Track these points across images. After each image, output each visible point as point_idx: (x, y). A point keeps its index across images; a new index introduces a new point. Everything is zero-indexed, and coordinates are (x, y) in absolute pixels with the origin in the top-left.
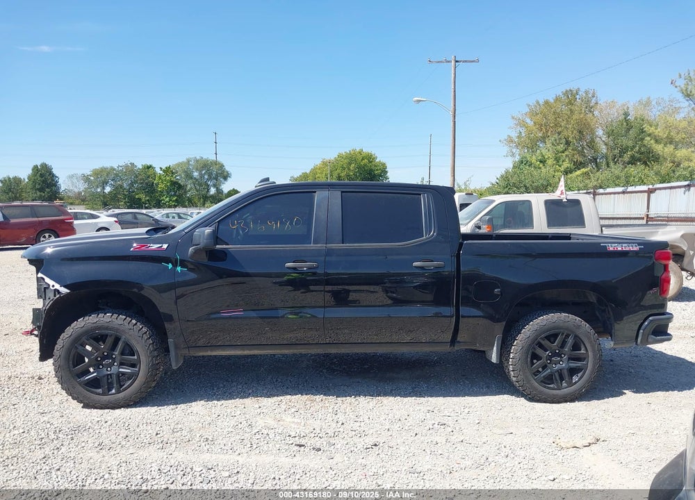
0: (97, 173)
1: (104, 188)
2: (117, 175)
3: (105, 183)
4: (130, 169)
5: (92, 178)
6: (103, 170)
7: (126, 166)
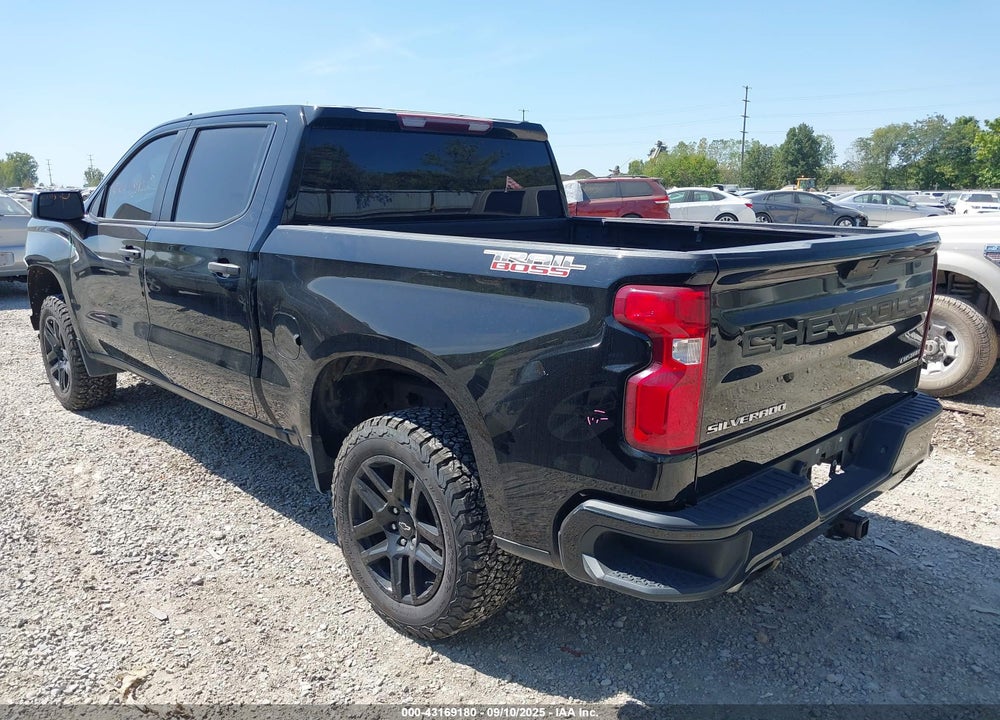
0: (880, 135)
1: (888, 158)
2: (912, 137)
3: (891, 150)
4: (936, 126)
5: (873, 143)
6: (891, 129)
7: (930, 121)
